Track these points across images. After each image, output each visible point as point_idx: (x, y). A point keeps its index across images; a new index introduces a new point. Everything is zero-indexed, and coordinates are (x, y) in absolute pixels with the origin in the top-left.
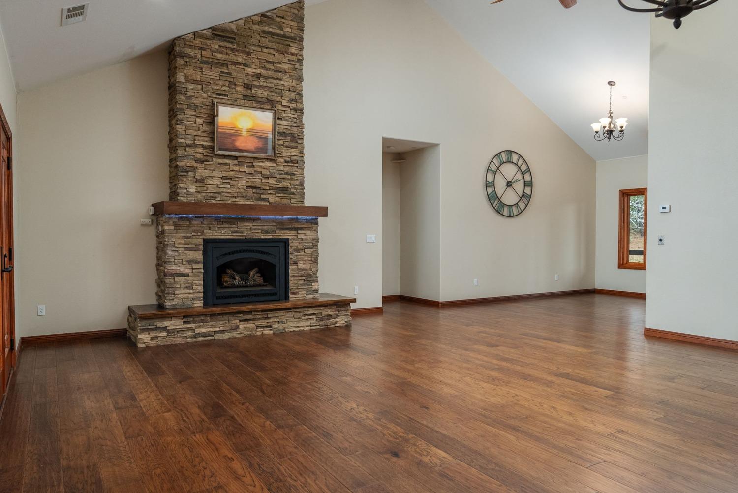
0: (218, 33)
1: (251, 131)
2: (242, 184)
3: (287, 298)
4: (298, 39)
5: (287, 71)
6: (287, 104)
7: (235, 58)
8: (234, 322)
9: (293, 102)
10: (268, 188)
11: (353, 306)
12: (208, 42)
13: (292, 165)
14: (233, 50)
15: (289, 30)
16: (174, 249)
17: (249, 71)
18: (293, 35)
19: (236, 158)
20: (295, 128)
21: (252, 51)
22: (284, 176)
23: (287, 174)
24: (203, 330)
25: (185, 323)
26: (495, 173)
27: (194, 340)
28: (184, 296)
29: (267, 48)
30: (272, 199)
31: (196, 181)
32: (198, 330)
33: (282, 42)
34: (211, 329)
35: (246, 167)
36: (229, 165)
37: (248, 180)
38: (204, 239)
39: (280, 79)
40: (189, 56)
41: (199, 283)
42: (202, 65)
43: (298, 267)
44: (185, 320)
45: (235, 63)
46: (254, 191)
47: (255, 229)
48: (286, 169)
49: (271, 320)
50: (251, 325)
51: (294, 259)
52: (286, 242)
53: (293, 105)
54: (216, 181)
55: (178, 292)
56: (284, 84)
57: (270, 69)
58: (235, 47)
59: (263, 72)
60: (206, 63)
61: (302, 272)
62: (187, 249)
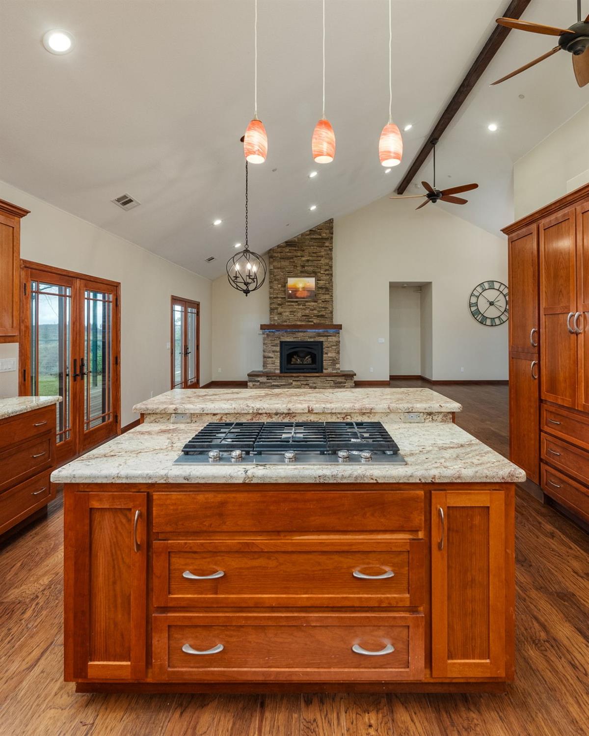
0: (289, 244)
1: (304, 289)
2: (300, 315)
3: (322, 372)
4: (330, 238)
5: (324, 256)
6: (324, 273)
7: (297, 254)
8: (290, 381)
10: (313, 316)
11: (356, 378)
12: (284, 249)
13: (326, 303)
14: (295, 250)
15: (324, 235)
17: (304, 259)
18: (327, 237)
19: (297, 302)
20: (328, 284)
21: (305, 249)
22: (320, 309)
23: (323, 308)
24: (275, 384)
25: (267, 379)
26: (478, 297)
28: (271, 367)
29: (313, 246)
30: (315, 321)
31: (277, 314)
32: (273, 384)
33: (321, 241)
34: (279, 384)
35: (302, 306)
36: (293, 305)
37: (302, 312)
38: (280, 341)
39: (320, 261)
40: (275, 257)
41: (278, 362)
42: (281, 260)
43: (328, 355)
45: (296, 256)
46: (306, 317)
47: (305, 337)
48: (323, 305)
51: (326, 351)
52: (322, 343)
53: (327, 272)
54: (287, 314)
55: (267, 365)
56: (322, 262)
57: (314, 256)
58: (297, 249)
59: (311, 258)
60: (283, 258)
61: (330, 359)
62: (272, 346)
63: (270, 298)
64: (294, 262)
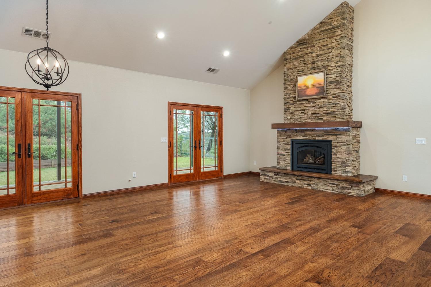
0: (301, 43)
1: (314, 85)
2: (310, 112)
3: (330, 173)
4: (341, 25)
5: (334, 47)
6: (335, 65)
7: (307, 51)
8: (293, 179)
9: (338, 63)
10: (322, 113)
12: (296, 49)
13: (337, 98)
14: (306, 48)
15: (336, 23)
16: (279, 143)
17: (314, 55)
18: (338, 25)
19: (307, 100)
20: (339, 77)
21: (315, 44)
22: (331, 105)
23: (333, 104)
24: (281, 180)
25: (275, 175)
27: (278, 183)
28: (283, 164)
29: (323, 39)
30: (325, 119)
31: (290, 113)
32: (279, 179)
33: (331, 32)
34: (284, 180)
35: (312, 103)
36: (303, 104)
37: (312, 110)
38: (291, 140)
39: (330, 53)
40: (288, 59)
41: (289, 159)
42: (293, 61)
45: (307, 54)
46: (316, 115)
47: (313, 135)
48: (333, 101)
49: (311, 182)
50: (301, 182)
51: (335, 152)
52: (331, 141)
54: (298, 112)
55: (281, 162)
56: (332, 54)
57: (324, 50)
58: (307, 46)
59: (321, 52)
60: (295, 59)
62: (284, 144)
63: (285, 99)
64: (305, 60)
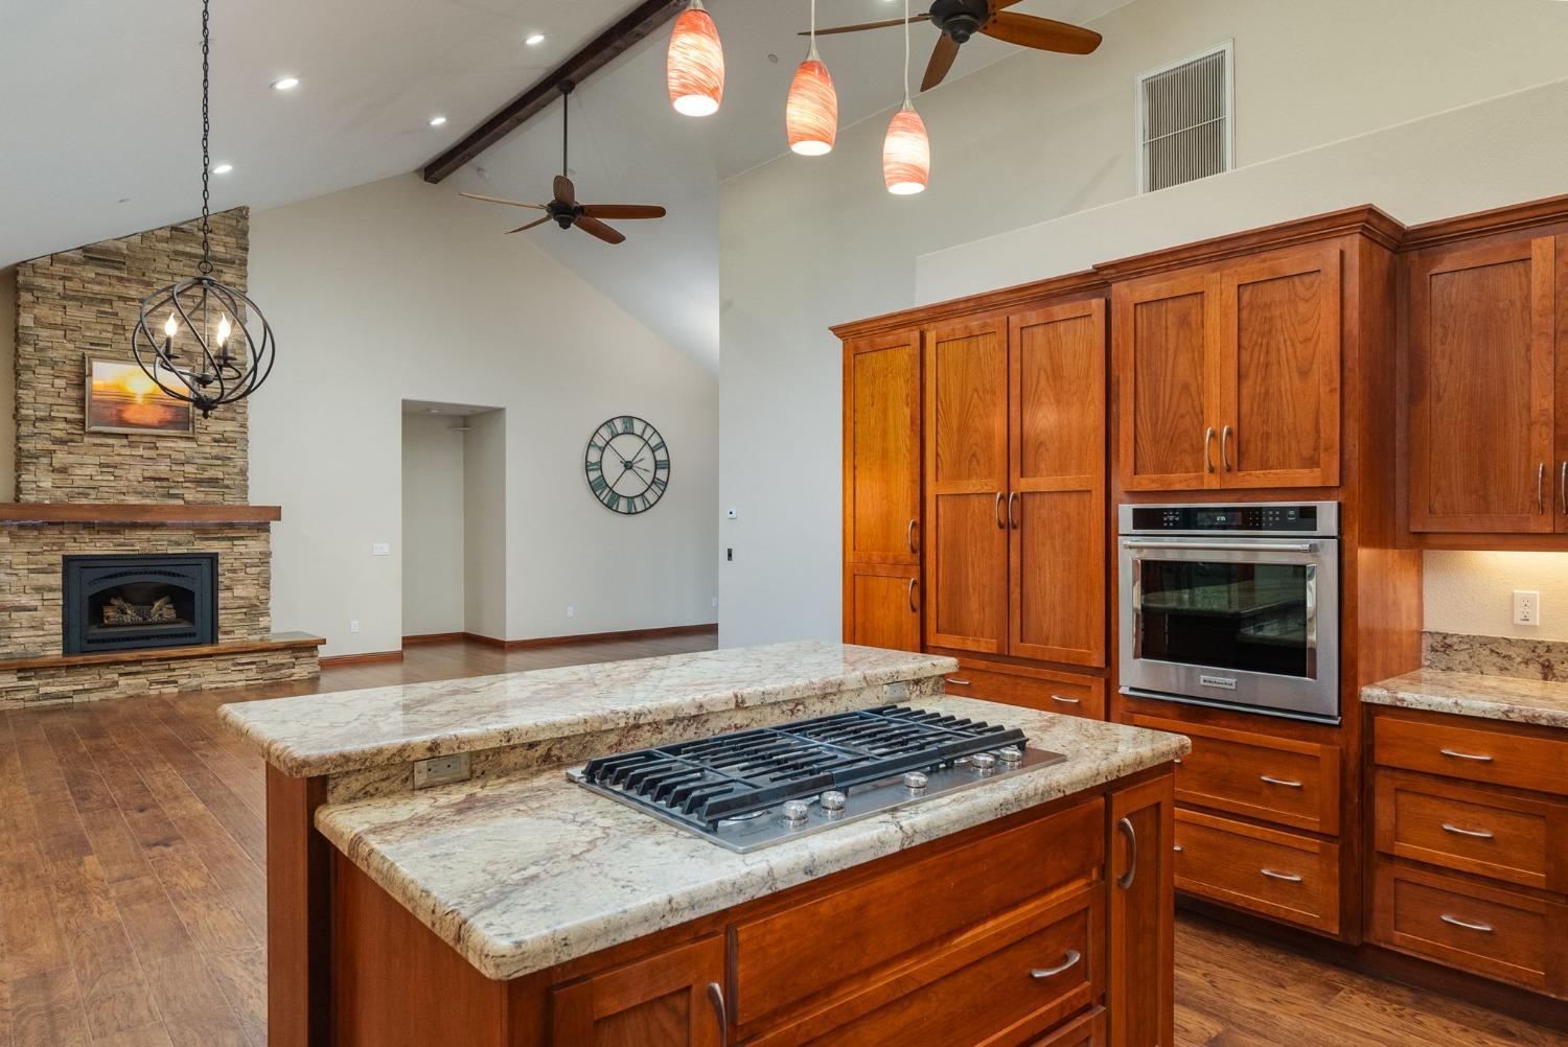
0: (93, 255)
1: (149, 399)
2: (135, 474)
3: (214, 640)
4: (237, 262)
7: (125, 291)
8: (109, 676)
10: (182, 480)
11: (324, 652)
12: (76, 269)
13: (226, 444)
14: (120, 279)
15: (219, 249)
16: (9, 571)
18: (228, 257)
19: (126, 436)
21: (155, 280)
22: (210, 462)
23: (217, 458)
24: (53, 689)
25: (20, 679)
26: (603, 450)
27: (37, 704)
28: (25, 639)
29: (182, 276)
30: (190, 496)
31: (53, 471)
32: (43, 690)
34: (68, 688)
35: (144, 448)
36: (113, 446)
37: (145, 467)
38: (64, 556)
40: (42, 289)
41: (54, 620)
42: (65, 302)
43: (234, 592)
44: (22, 674)
45: (123, 299)
46: (158, 483)
47: (157, 541)
48: (216, 451)
49: (176, 673)
50: (141, 680)
51: (227, 582)
52: (213, 559)
54: (88, 471)
55: (16, 634)
58: (125, 275)
60: (73, 298)
61: (242, 602)
62: (31, 571)
64: (114, 314)
